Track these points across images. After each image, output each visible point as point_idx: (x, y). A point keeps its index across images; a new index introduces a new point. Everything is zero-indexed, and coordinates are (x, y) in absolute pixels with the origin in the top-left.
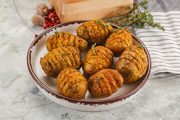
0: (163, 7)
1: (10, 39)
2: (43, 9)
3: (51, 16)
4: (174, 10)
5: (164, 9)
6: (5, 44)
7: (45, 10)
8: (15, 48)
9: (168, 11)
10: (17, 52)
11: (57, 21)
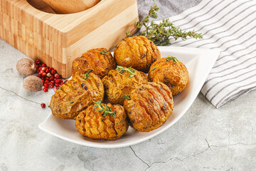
0: (173, 8)
1: (11, 123)
2: (30, 65)
3: (44, 71)
4: (189, 7)
5: (177, 10)
6: (9, 133)
7: (33, 66)
8: (26, 132)
9: (182, 11)
10: (34, 137)
11: (56, 75)
